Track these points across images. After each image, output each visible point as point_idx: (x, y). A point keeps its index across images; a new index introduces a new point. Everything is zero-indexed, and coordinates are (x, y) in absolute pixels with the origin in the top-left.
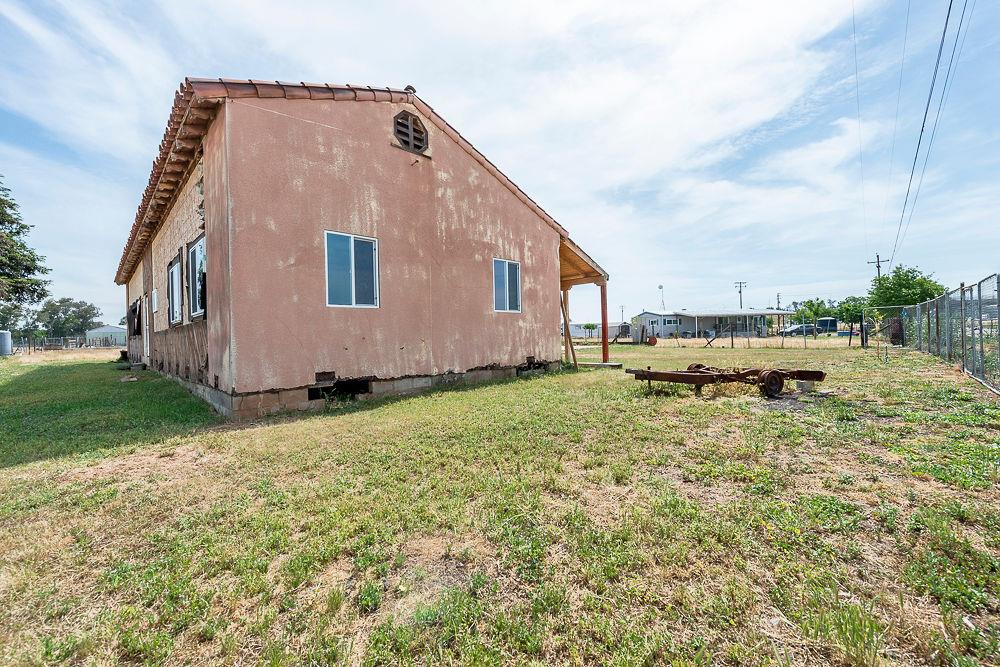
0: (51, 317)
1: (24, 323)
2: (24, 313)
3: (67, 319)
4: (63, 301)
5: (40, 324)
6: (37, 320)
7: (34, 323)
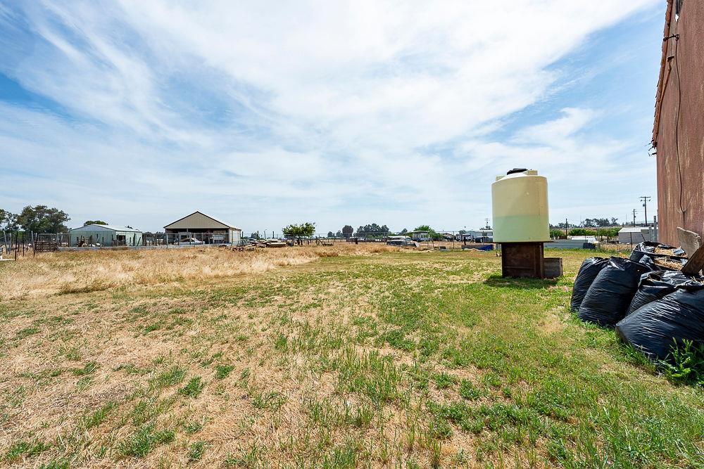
0: (29, 221)
1: (7, 224)
2: (7, 216)
3: (42, 223)
4: (39, 208)
5: (20, 226)
6: (18, 222)
7: (14, 225)
